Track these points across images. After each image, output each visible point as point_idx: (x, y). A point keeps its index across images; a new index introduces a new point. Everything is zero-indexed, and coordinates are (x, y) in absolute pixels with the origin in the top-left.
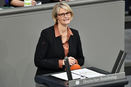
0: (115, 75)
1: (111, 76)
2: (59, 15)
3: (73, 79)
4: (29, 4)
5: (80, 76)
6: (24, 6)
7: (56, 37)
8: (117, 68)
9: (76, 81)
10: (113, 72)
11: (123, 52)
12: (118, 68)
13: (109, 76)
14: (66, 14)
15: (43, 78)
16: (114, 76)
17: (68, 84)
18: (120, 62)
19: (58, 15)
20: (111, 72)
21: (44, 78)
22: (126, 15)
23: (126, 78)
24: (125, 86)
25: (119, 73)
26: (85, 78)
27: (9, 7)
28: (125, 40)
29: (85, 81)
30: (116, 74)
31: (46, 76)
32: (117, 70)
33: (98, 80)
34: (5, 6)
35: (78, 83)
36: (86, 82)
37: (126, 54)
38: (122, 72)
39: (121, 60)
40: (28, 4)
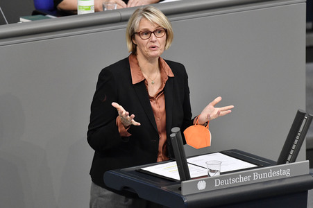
0: (286, 168)
1: (278, 169)
2: (139, 34)
3: (192, 177)
4: (89, 8)
5: (207, 170)
6: (77, 14)
7: (134, 83)
8: (290, 151)
9: (198, 181)
10: (283, 160)
11: (304, 114)
12: (292, 151)
13: (273, 170)
14: (153, 32)
15: (122, 175)
16: (283, 168)
17: (180, 189)
18: (298, 138)
19: (136, 33)
20: (276, 160)
21: (126, 177)
22: (308, 31)
23: (310, 174)
24: (309, 191)
25: (294, 162)
26: (218, 174)
27: (44, 15)
28: (307, 88)
29: (218, 181)
30: (287, 164)
31: (131, 172)
32: (290, 156)
33: (246, 179)
34: (35, 13)
35: (202, 186)
36: (221, 183)
37: (311, 118)
38: (302, 161)
39: (299, 134)
40: (86, 9)
